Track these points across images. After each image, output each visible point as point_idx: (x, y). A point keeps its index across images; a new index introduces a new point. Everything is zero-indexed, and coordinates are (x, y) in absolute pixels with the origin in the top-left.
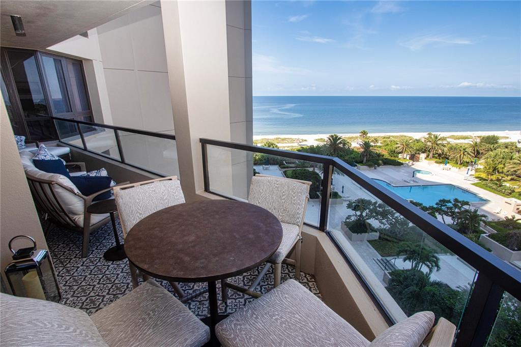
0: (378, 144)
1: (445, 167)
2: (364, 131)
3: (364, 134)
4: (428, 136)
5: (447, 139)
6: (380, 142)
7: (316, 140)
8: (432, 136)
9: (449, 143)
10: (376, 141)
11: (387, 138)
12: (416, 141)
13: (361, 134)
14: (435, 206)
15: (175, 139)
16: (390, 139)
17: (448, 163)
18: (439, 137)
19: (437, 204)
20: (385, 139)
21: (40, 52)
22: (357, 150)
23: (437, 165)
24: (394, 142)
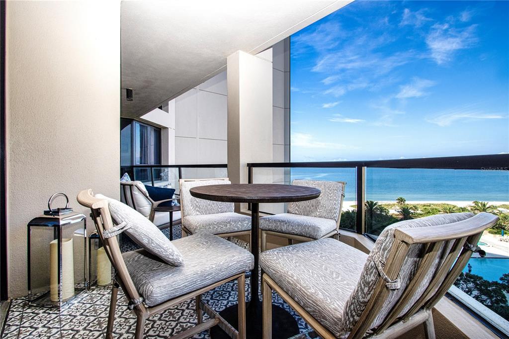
0: (418, 212)
1: (502, 237)
2: (401, 198)
3: (401, 201)
4: (474, 205)
5: (498, 208)
6: (420, 209)
7: (352, 206)
8: (480, 205)
9: (501, 212)
10: (416, 208)
11: (428, 206)
12: (461, 210)
13: (398, 201)
14: (501, 282)
15: (227, 167)
16: (431, 207)
17: (506, 233)
18: (487, 206)
19: (501, 279)
20: (425, 207)
21: (135, 120)
22: (395, 217)
23: (492, 235)
24: (436, 209)
